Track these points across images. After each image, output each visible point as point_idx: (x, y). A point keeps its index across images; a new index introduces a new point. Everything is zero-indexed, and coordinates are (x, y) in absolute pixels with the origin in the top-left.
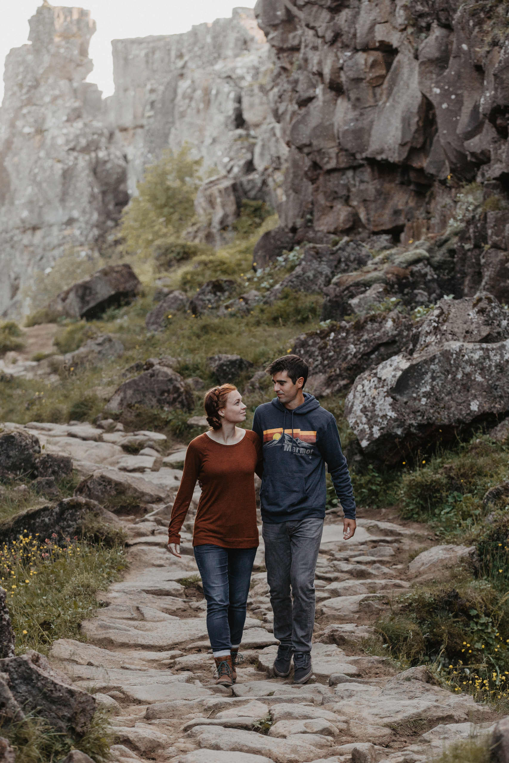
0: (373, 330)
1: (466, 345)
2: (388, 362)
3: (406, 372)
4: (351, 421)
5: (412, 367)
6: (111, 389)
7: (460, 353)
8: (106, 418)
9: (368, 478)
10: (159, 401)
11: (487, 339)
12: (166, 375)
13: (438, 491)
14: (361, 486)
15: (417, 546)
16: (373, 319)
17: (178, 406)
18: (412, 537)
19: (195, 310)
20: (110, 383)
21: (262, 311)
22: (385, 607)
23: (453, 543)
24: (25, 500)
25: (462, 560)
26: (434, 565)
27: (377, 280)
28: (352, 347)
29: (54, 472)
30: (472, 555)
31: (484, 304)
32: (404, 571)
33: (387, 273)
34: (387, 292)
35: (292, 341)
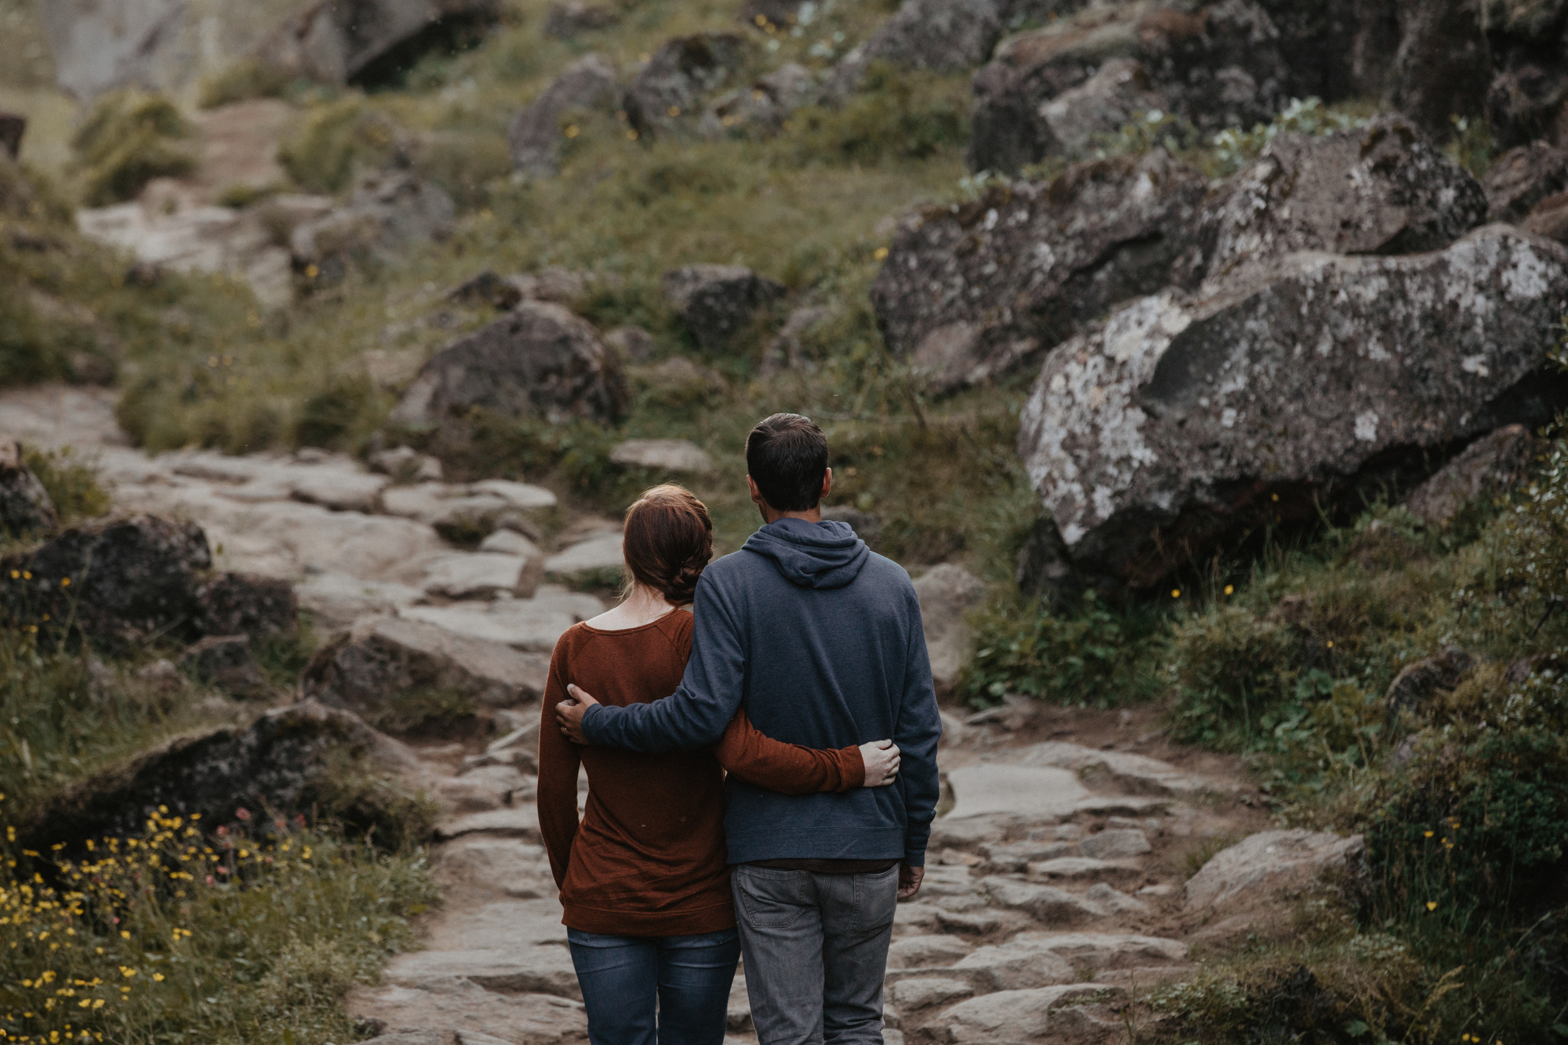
0: (1100, 205)
1: (1341, 261)
2: (1133, 314)
3: (1181, 344)
4: (1037, 472)
5: (1196, 327)
6: (410, 358)
7: (1325, 285)
8: (393, 446)
9: (1083, 624)
10: (535, 397)
11: (1398, 245)
12: (551, 325)
13: (1268, 666)
14: (1065, 648)
15: (1213, 825)
16: (1099, 174)
17: (586, 408)
18: (1199, 797)
19: (635, 119)
20: (406, 340)
21: (814, 124)
22: (1115, 1022)
23: (1305, 823)
24: (167, 707)
25: (1327, 875)
26: (1252, 888)
27: (1114, 49)
28: (1044, 251)
29: (248, 623)
30: (1354, 859)
31: (1389, 147)
32: (1172, 905)
33: (1143, 27)
34: (1143, 82)
35: (886, 226)
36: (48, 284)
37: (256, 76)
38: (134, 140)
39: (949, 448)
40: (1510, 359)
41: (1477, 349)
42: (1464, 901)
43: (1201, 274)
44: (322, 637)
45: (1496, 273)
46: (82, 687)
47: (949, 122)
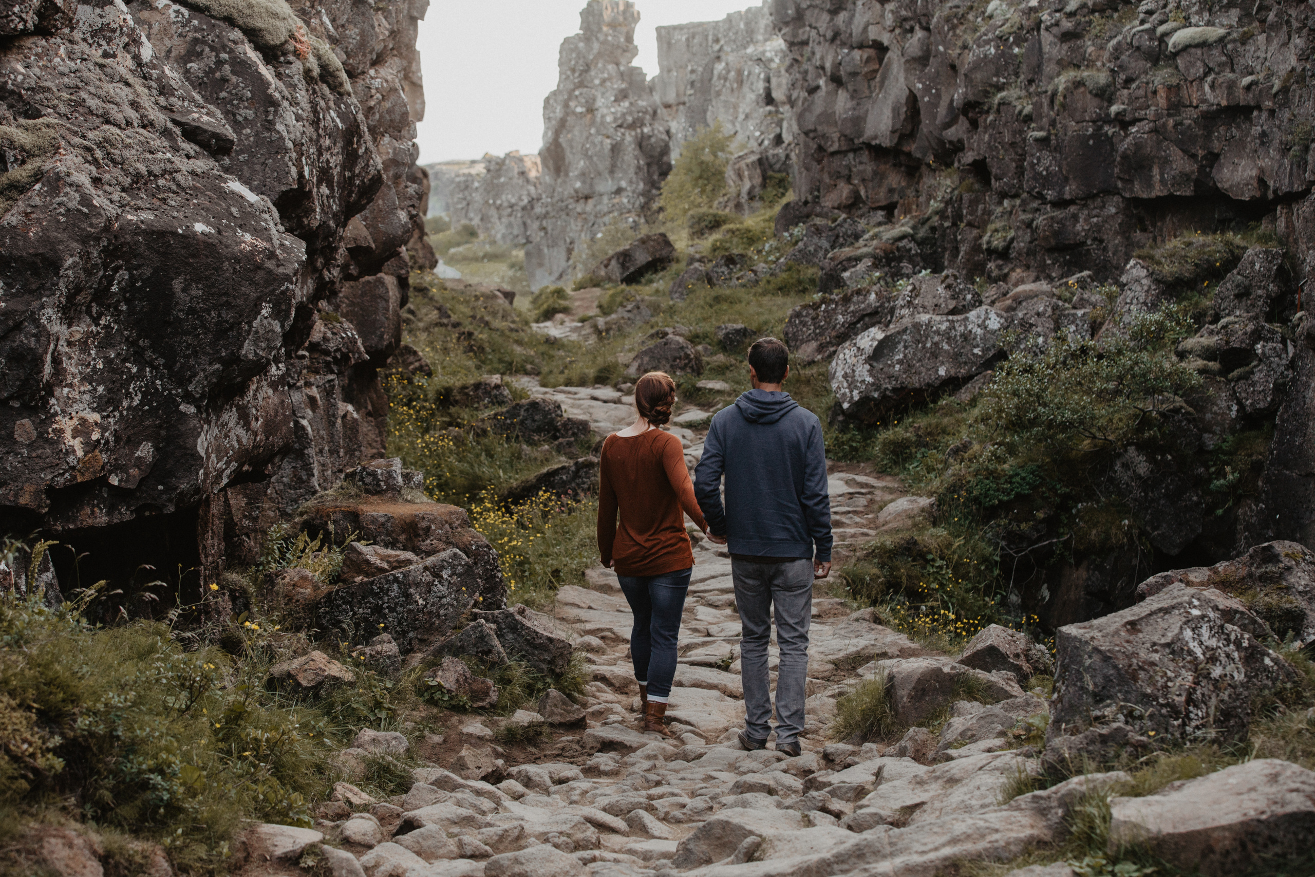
0: (859, 302)
1: (934, 317)
2: (866, 333)
3: (881, 343)
4: (834, 385)
5: (886, 337)
6: (632, 355)
7: (929, 324)
8: (625, 383)
9: (849, 436)
10: (672, 366)
11: (953, 312)
12: (678, 343)
13: (908, 447)
14: (843, 443)
15: (888, 497)
16: (858, 292)
17: (689, 370)
18: (884, 489)
19: (710, 281)
20: (631, 350)
21: (769, 282)
22: (851, 554)
23: (918, 495)
24: (547, 460)
25: (923, 510)
26: (899, 514)
27: (866, 255)
28: (841, 318)
29: (574, 434)
30: (932, 505)
31: (950, 280)
32: (873, 521)
33: (876, 248)
34: (875, 266)
35: (790, 312)
36: (519, 342)
37: (591, 280)
38: (551, 301)
39: (808, 382)
40: (988, 349)
41: (978, 346)
42: (966, 518)
43: (890, 322)
44: (598, 439)
45: (984, 321)
46: (520, 454)
47: (812, 281)
